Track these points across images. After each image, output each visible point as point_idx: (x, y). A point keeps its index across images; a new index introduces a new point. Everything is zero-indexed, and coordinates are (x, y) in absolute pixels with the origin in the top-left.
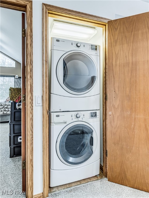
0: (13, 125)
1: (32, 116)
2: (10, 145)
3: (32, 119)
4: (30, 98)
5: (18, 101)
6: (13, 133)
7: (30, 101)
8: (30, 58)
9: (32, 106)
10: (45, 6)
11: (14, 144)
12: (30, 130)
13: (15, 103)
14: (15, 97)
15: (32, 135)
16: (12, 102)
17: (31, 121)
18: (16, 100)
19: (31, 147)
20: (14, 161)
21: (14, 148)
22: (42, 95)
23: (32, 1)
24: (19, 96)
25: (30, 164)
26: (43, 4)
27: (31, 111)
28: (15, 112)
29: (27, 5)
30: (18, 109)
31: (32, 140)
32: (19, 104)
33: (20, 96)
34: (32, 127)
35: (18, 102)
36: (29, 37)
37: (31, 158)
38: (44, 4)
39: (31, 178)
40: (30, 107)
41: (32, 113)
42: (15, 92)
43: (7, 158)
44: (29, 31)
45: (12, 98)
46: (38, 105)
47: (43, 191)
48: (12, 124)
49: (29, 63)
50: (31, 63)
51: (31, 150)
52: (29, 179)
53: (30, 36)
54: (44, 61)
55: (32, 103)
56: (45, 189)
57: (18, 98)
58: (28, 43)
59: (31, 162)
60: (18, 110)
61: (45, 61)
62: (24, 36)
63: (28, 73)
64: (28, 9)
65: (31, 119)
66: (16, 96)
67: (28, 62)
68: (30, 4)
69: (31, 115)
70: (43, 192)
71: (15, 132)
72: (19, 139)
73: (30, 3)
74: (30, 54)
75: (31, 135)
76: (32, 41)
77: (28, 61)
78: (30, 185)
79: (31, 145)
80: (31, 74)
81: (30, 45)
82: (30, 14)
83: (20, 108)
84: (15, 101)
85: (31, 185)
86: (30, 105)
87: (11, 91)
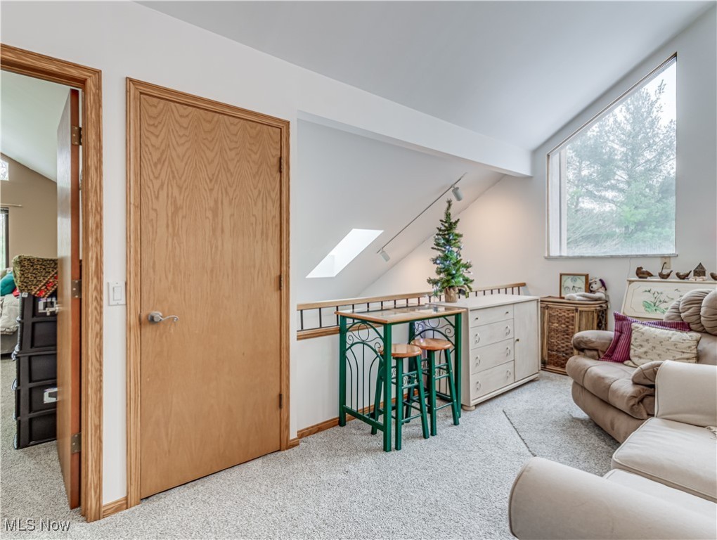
0: (27, 358)
1: (101, 329)
2: (18, 414)
3: (100, 335)
4: (96, 288)
5: (44, 293)
6: (28, 381)
7: (95, 294)
8: (95, 198)
9: (101, 307)
10: (134, 84)
11: (31, 410)
12: (94, 359)
13: (35, 300)
14: (35, 282)
15: (101, 370)
16: (26, 296)
17: (98, 340)
18: (40, 290)
19: (97, 397)
20: (32, 454)
21: (31, 420)
22: (125, 280)
23: (101, 71)
24: (48, 281)
25: (95, 436)
26: (128, 80)
27: (98, 318)
28: (34, 324)
29: (86, 79)
30: (48, 314)
31: (101, 381)
32: (49, 300)
33: (51, 280)
34: (101, 353)
35: (43, 297)
36: (93, 151)
37: (97, 423)
38: (131, 80)
39: (96, 467)
40: (96, 309)
41: (99, 321)
42: (34, 269)
43: (9, 451)
44: (94, 137)
45: (26, 287)
46: (115, 303)
47: (128, 493)
48: (24, 356)
49: (92, 209)
50: (97, 209)
51: (98, 405)
52: (92, 471)
53: (95, 148)
54: (132, 206)
55: (99, 300)
56: (133, 488)
57: (44, 285)
58: (89, 164)
59: (96, 432)
60: (48, 316)
61: (134, 205)
62: (76, 143)
63: (90, 232)
64: (91, 88)
65: (97, 334)
66: (38, 281)
67: (90, 207)
68: (95, 77)
69: (98, 327)
70: (125, 495)
71: (34, 378)
72: (46, 394)
73: (94, 74)
74: (96, 190)
75: (96, 371)
76: (100, 161)
77: (90, 204)
78: (94, 483)
79: (96, 394)
80: (96, 234)
81: (96, 169)
82: (94, 100)
83: (54, 312)
84: (35, 294)
85: (96, 482)
86: (95, 303)
87: (22, 266)
